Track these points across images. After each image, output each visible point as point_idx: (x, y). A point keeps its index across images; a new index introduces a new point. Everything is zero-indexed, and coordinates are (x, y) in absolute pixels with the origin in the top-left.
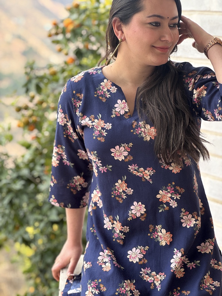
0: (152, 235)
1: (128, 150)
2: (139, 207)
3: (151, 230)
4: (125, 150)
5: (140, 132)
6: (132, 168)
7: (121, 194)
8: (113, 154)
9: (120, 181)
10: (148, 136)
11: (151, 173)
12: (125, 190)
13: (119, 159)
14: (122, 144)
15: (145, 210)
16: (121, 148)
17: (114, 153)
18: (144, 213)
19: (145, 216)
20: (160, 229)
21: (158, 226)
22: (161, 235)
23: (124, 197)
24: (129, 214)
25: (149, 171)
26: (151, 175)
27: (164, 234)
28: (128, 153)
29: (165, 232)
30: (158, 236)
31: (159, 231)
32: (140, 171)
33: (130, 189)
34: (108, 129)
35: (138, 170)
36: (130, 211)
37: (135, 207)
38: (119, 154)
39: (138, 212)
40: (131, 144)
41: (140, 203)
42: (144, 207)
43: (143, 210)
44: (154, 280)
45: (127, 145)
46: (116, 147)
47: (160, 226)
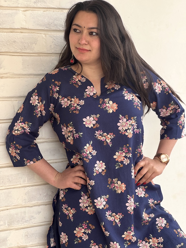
0: (110, 186)
1: (96, 120)
2: (101, 164)
3: (109, 183)
4: (94, 120)
5: (105, 107)
6: (98, 134)
7: (88, 155)
8: (84, 122)
9: (88, 145)
10: (111, 109)
11: (112, 137)
12: (91, 152)
13: (89, 127)
14: (92, 115)
15: (105, 167)
16: (91, 118)
17: (86, 122)
18: (104, 169)
19: (105, 171)
20: (117, 181)
21: (115, 179)
22: (117, 186)
23: (90, 158)
24: (94, 171)
25: (110, 135)
26: (112, 138)
27: (120, 185)
28: (96, 122)
29: (121, 183)
30: (115, 186)
31: (116, 183)
32: (104, 135)
33: (95, 151)
34: (82, 105)
35: (103, 135)
36: (94, 169)
37: (97, 165)
38: (89, 123)
39: (100, 169)
40: (98, 115)
41: (101, 162)
42: (104, 164)
43: (104, 167)
44: (115, 219)
45: (95, 116)
46: (87, 117)
47: (116, 179)
